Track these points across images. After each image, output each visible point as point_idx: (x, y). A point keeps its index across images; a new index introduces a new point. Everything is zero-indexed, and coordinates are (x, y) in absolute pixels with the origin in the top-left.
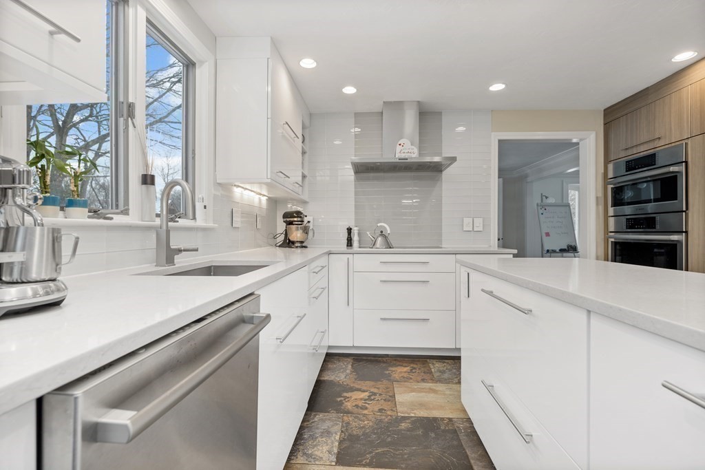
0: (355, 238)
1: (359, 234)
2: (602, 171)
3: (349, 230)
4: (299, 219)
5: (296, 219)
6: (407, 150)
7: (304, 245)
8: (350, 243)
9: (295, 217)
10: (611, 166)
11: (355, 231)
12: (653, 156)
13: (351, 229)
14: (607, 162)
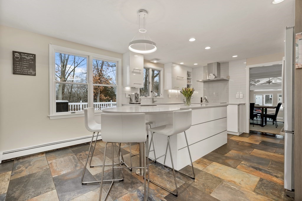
3: (201, 98)
8: (202, 101)
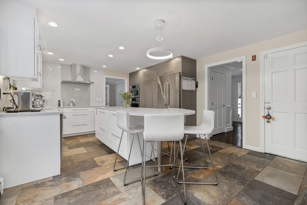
0: (62, 104)
1: (63, 102)
2: (129, 87)
4: (41, 97)
5: (40, 97)
6: (80, 79)
7: (43, 106)
9: (39, 97)
10: (131, 87)
11: (61, 101)
12: (135, 86)
13: (60, 101)
14: (130, 86)
